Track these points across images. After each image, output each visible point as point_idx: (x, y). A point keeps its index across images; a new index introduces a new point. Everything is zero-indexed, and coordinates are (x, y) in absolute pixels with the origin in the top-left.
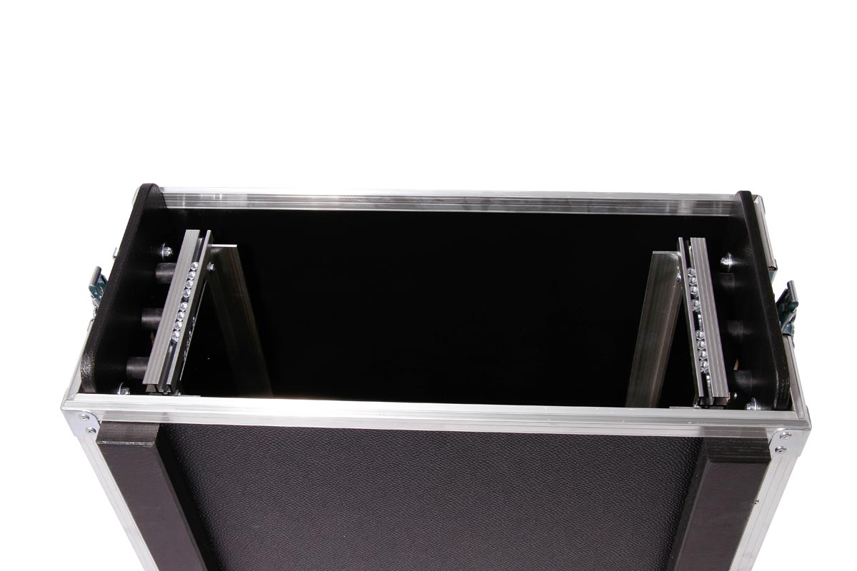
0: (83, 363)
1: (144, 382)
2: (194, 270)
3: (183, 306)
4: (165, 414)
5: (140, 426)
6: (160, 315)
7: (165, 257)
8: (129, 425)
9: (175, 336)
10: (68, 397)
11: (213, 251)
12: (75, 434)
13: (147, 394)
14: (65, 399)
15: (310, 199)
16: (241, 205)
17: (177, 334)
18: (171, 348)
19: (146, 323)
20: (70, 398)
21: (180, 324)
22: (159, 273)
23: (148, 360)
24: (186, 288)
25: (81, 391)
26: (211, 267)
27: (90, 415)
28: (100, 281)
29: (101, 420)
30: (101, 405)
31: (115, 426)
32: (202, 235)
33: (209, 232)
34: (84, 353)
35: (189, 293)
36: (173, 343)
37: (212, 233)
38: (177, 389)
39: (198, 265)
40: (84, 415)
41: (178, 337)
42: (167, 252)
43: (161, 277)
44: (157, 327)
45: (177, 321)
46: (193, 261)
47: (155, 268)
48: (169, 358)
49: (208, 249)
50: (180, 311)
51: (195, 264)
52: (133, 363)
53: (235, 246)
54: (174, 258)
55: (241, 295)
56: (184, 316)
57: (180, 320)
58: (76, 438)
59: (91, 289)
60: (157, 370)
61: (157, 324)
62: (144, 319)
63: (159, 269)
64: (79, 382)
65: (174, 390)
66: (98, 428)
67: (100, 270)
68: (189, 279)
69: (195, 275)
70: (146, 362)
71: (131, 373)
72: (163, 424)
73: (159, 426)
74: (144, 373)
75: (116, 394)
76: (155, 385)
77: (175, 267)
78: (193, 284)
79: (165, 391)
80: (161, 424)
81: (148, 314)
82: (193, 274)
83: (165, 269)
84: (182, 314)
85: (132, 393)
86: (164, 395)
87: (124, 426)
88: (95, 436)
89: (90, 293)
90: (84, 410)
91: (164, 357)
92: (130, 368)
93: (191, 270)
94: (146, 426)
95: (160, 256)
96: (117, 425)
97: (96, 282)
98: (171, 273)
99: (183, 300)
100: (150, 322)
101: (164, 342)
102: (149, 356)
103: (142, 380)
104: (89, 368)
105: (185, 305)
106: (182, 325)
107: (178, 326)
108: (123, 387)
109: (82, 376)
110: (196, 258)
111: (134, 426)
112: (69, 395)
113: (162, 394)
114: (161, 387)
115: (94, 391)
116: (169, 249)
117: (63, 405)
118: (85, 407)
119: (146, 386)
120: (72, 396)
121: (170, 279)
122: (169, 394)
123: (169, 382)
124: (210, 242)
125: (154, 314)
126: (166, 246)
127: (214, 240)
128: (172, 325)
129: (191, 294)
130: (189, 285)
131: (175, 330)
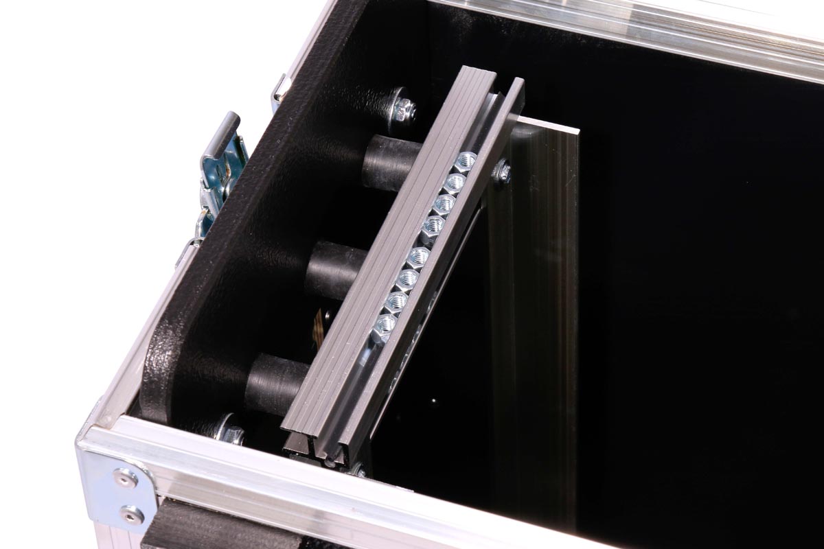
0: (153, 343)
1: (286, 425)
2: (462, 170)
3: (418, 255)
4: (319, 514)
5: (254, 531)
6: (357, 264)
7: (395, 122)
8: (226, 523)
9: (382, 326)
10: (100, 419)
11: (518, 133)
12: (91, 516)
13: (287, 454)
14: (92, 422)
15: (766, 42)
16: (611, 29)
17: (389, 322)
18: (367, 353)
19: (317, 278)
20: (102, 422)
21: (401, 300)
22: (373, 161)
23: (305, 373)
24: (433, 213)
25: (134, 410)
26: (503, 173)
27: (142, 477)
28: (231, 150)
29: (164, 494)
30: (173, 456)
31: (194, 516)
32: (500, 87)
33: (518, 83)
34: (162, 319)
35: (439, 225)
36: (373, 344)
37: (525, 87)
38: (358, 460)
39: (474, 162)
40: (126, 472)
41: (391, 330)
42: (401, 110)
43: (377, 170)
44: (344, 295)
45: (395, 289)
46: (463, 149)
47: (365, 146)
48: (359, 377)
49: (508, 126)
50: (406, 267)
51: (468, 156)
52: (268, 371)
53: (576, 131)
54: (417, 130)
55: (560, 259)
56: (416, 282)
57: (404, 290)
58: (92, 523)
59: (207, 165)
60: (321, 403)
61: (345, 287)
62: (316, 267)
63: (375, 149)
64: (134, 384)
65: (351, 461)
66: (151, 513)
67: (236, 121)
68: (443, 192)
69: (462, 185)
70: (299, 376)
71: (256, 395)
72: (312, 539)
73: (299, 542)
74: (288, 401)
75: (210, 436)
76: (311, 439)
77: (415, 153)
78: (453, 207)
79: (329, 459)
80: (305, 539)
81: (325, 256)
82: (458, 181)
83: (390, 153)
84: (411, 277)
85: (248, 442)
86: (324, 466)
87: (217, 521)
88: (142, 529)
89: (199, 175)
90: (130, 459)
91: (347, 374)
92: (257, 381)
93: (454, 171)
94: (270, 535)
95: (382, 119)
96: (197, 516)
97: (220, 152)
98: (401, 166)
99: (420, 242)
100: (328, 278)
101: (355, 336)
102: (310, 362)
103: (281, 419)
104: (164, 359)
105: (423, 254)
106: (406, 304)
107: (394, 303)
108: (230, 425)
109: (144, 375)
110: (473, 143)
111: (240, 527)
112: (102, 414)
113: (322, 464)
114: (324, 444)
115: (164, 418)
116: (409, 104)
117: (82, 435)
118: (136, 452)
119: (287, 433)
120: (109, 419)
121: (398, 181)
122: (338, 468)
123: (346, 438)
124: (514, 110)
125: (340, 260)
126: (403, 96)
127: (526, 106)
128: (381, 298)
129: (442, 230)
130: (442, 205)
131: (384, 312)
